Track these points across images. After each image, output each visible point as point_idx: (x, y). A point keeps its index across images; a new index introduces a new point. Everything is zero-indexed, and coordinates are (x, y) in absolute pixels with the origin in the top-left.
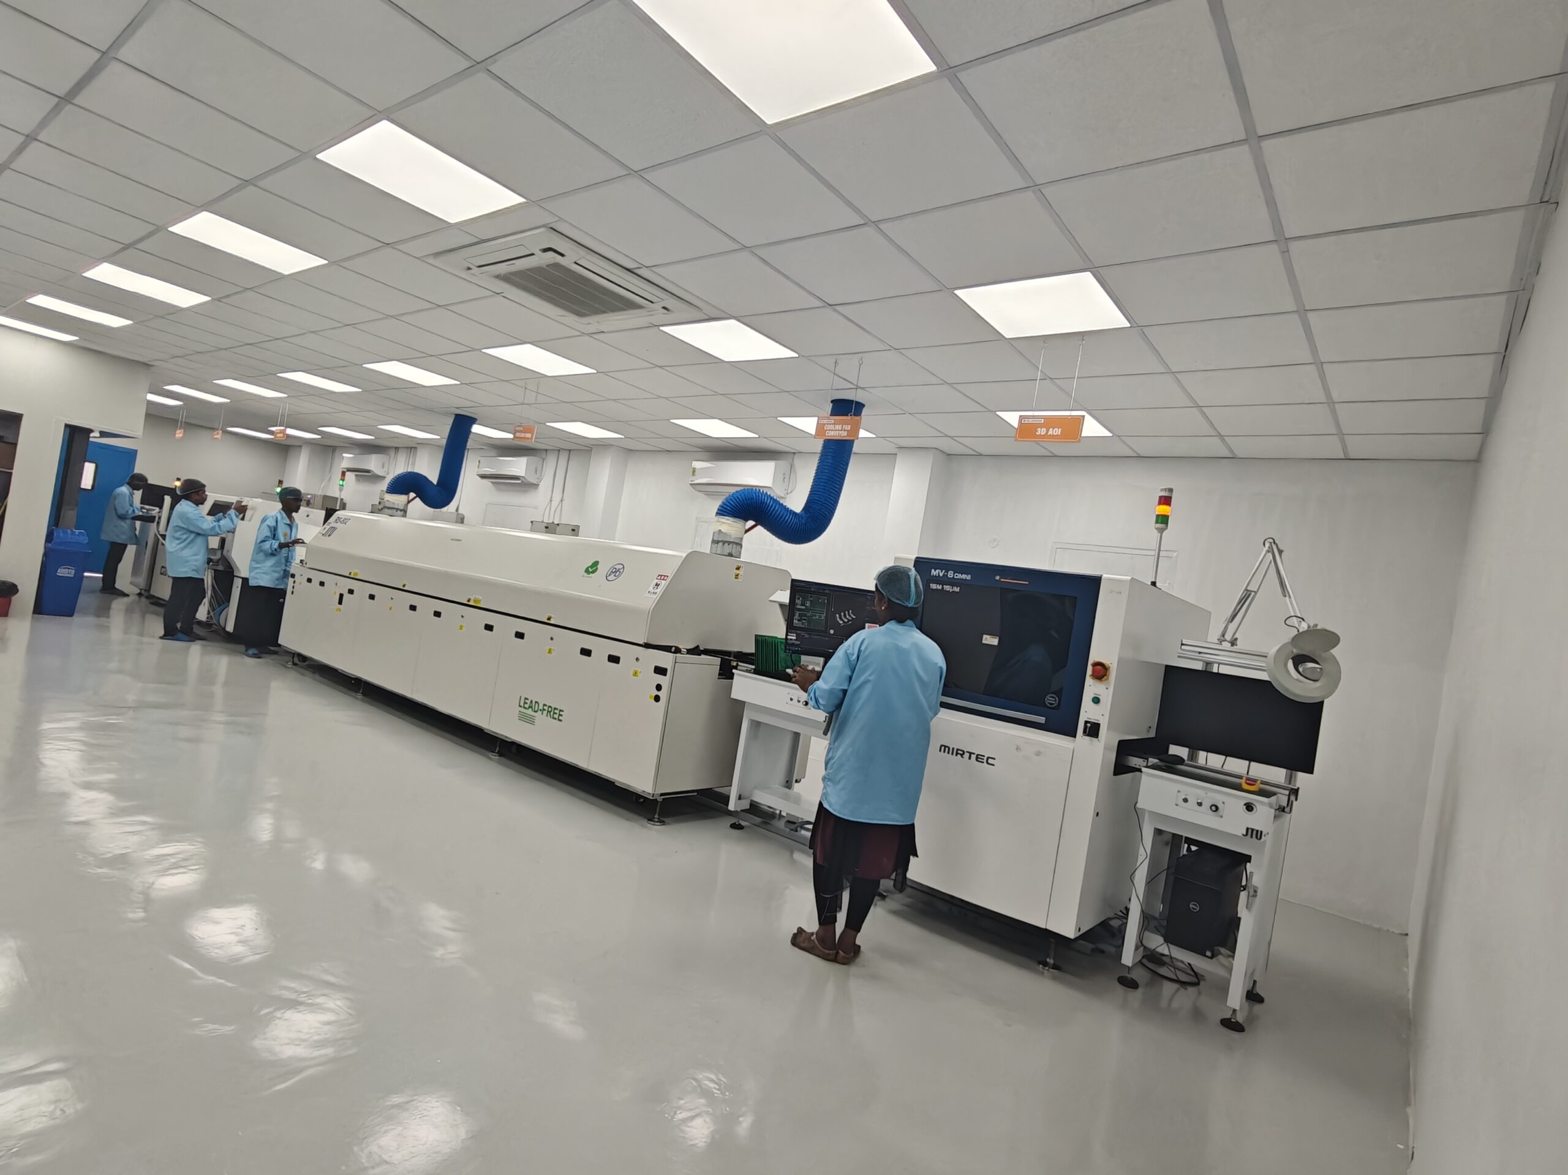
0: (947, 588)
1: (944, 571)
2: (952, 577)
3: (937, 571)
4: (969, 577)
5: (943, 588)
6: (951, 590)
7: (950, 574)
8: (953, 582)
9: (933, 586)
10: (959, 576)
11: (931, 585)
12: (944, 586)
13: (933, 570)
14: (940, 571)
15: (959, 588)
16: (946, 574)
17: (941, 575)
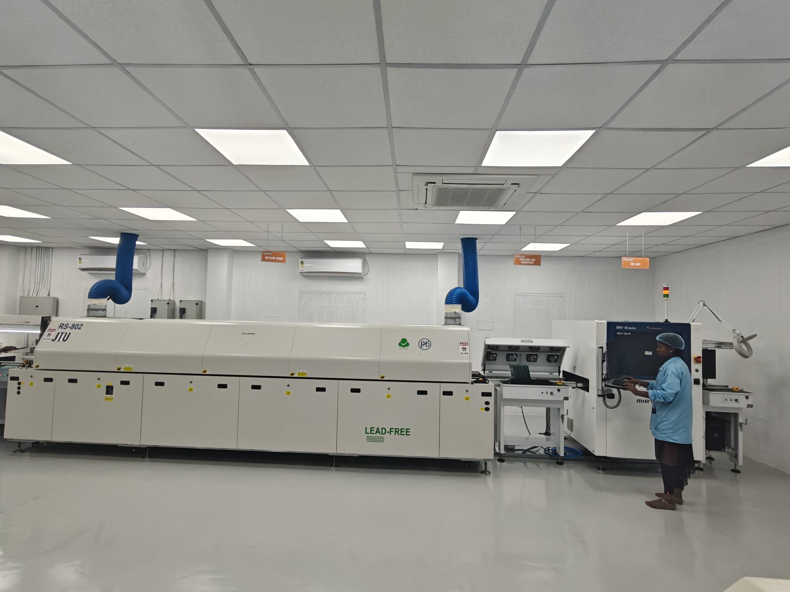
0: (625, 334)
1: (622, 327)
2: (627, 329)
3: (619, 327)
4: (635, 328)
5: (623, 334)
6: (627, 335)
7: (626, 328)
8: (628, 331)
9: (618, 333)
10: (630, 328)
11: (617, 333)
12: (624, 333)
13: (617, 327)
14: (621, 327)
15: (630, 333)
16: (624, 328)
17: (621, 328)
